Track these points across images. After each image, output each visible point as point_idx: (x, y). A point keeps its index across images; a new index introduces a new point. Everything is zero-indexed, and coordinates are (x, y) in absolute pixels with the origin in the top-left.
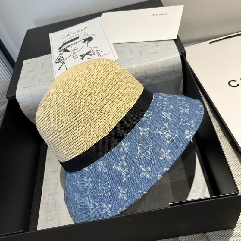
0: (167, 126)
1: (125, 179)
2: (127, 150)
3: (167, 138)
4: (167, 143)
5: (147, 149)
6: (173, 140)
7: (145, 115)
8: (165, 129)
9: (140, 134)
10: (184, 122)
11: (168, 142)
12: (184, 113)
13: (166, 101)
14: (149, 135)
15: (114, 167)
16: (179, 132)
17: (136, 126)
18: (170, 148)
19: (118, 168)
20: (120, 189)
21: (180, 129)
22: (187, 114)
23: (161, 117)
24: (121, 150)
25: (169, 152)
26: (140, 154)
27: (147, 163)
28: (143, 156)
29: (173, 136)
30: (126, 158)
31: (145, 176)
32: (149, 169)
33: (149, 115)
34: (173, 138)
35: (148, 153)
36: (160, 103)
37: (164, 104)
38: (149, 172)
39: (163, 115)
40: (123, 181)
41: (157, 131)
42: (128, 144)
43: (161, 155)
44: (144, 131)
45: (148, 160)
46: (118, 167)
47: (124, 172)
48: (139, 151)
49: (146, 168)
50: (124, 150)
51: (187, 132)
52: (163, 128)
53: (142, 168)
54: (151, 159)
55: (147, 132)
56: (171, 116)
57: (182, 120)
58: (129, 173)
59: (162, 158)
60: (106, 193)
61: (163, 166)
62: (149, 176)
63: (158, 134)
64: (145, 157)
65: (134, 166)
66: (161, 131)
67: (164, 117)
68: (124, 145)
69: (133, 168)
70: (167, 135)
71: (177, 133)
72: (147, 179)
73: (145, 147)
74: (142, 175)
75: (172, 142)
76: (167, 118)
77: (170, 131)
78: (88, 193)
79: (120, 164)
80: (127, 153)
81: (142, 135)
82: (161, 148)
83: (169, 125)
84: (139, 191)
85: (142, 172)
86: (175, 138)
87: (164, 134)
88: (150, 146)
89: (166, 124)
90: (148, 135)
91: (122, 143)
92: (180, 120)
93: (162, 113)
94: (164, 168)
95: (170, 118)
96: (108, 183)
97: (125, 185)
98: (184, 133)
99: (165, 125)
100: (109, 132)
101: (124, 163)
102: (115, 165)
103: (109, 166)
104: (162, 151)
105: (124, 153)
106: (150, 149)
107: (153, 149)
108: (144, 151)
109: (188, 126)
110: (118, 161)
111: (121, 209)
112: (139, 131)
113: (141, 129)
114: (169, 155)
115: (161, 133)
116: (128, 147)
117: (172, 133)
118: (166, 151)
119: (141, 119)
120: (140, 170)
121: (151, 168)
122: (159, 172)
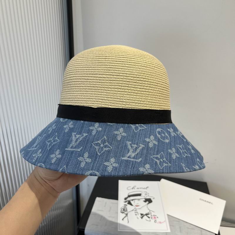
0: (141, 148)
1: (69, 149)
2: (94, 133)
3: (128, 155)
4: (123, 158)
5: (106, 146)
6: (130, 161)
7: (137, 125)
8: (136, 148)
9: (116, 132)
10: (157, 158)
11: (125, 158)
12: (171, 154)
13: (169, 135)
14: (120, 140)
15: (73, 134)
16: (141, 160)
17: (120, 125)
18: (121, 163)
19: (74, 137)
20: (58, 152)
21: (146, 159)
22: (170, 157)
23: (145, 137)
24: (91, 128)
25: (116, 165)
26: (97, 144)
27: (93, 156)
28: (97, 147)
29: (134, 158)
30: (86, 136)
31: (81, 162)
32: (89, 160)
33: (140, 128)
34: (132, 160)
35: (102, 150)
36: (161, 131)
37: (164, 134)
38: (86, 162)
39: (149, 138)
40: (66, 149)
41: (129, 143)
42: (100, 129)
43: (108, 161)
44: (121, 133)
45: (97, 154)
47: (73, 144)
48: (99, 142)
49: (88, 157)
50: (93, 130)
51: (147, 166)
52: (135, 146)
53: (86, 155)
54: (99, 156)
55: (122, 136)
56: (155, 144)
57: (159, 156)
58: (75, 148)
59: (106, 164)
60: (50, 145)
61: (99, 170)
62: (83, 165)
63: (126, 146)
64: (97, 150)
65: (83, 147)
66: (131, 147)
67: (147, 140)
68: (96, 127)
69: (82, 148)
70: (131, 154)
71: (140, 160)
72: (79, 165)
73: (107, 143)
74: (80, 159)
75: (127, 161)
76: (149, 142)
77: (138, 153)
78: (44, 135)
79: (78, 136)
80: (91, 134)
81: (116, 134)
82: (115, 157)
83: (143, 148)
84: (65, 166)
85: (83, 156)
86: (133, 161)
87: (131, 150)
88: (110, 147)
89: (142, 146)
90: (119, 139)
91: (97, 124)
92: (157, 154)
93: (150, 136)
94: (98, 172)
95: (151, 145)
96: (58, 140)
97: (63, 153)
98: (145, 165)
100: (97, 107)
101: (81, 139)
102: (75, 133)
103: (71, 130)
104: (113, 160)
105: (89, 132)
106: (107, 149)
107: (109, 152)
108: (102, 146)
109: (156, 163)
110: (80, 133)
111: (43, 164)
112: (117, 129)
113: (121, 130)
114: (113, 167)
115: (129, 147)
116: (97, 131)
117: (137, 156)
118: (115, 162)
119: (131, 124)
120: (83, 154)
121: (91, 162)
122: (92, 170)
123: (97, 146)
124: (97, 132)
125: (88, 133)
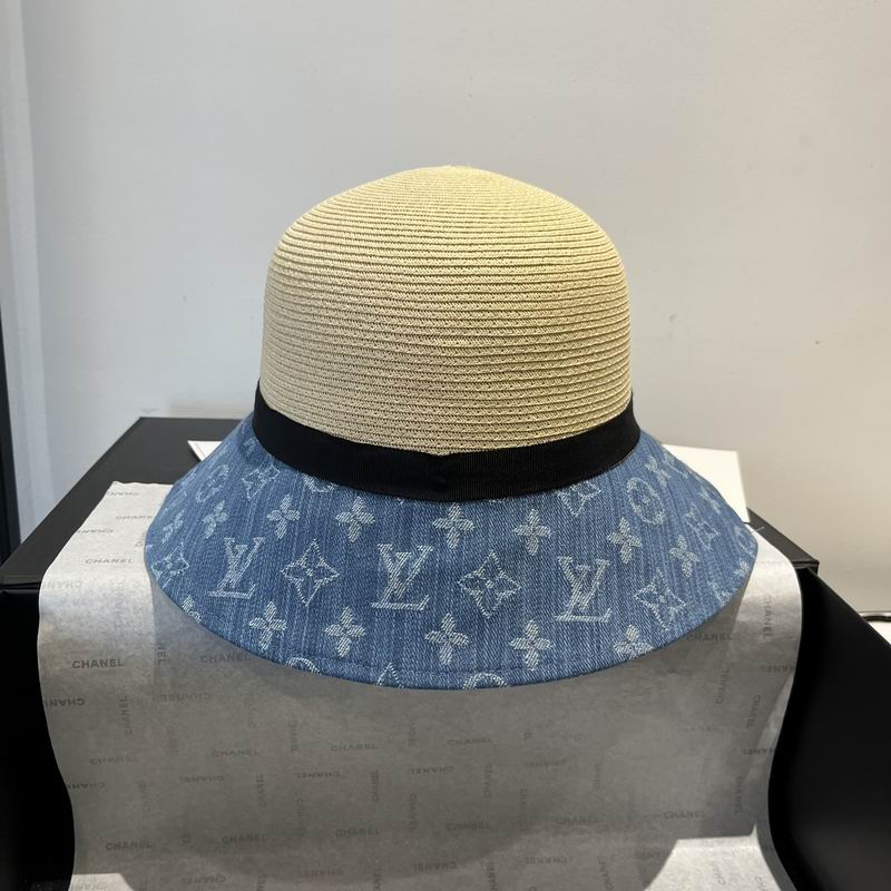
0: (600, 571)
1: (384, 604)
2: (452, 542)
3: (573, 605)
4: (560, 618)
5: (501, 586)
6: (582, 623)
7: (574, 488)
9: (519, 530)
10: (650, 597)
11: (567, 617)
12: (678, 563)
13: (658, 488)
14: (538, 555)
15: (384, 549)
16: (612, 615)
17: (527, 500)
18: (558, 636)
19: (389, 564)
20: (347, 616)
21: (623, 609)
22: (680, 574)
23: (607, 529)
24: (438, 523)
25: (546, 644)
26: (473, 583)
27: (470, 622)
28: (476, 594)
29: (590, 612)
30: (431, 555)
31: (437, 647)
32: (462, 639)
33: (585, 498)
34: (588, 620)
35: (494, 599)
36: (638, 484)
37: (648, 494)
38: (456, 647)
39: (618, 531)
40: (374, 605)
41: (566, 561)
42: (469, 525)
43: (520, 635)
44: (534, 530)
45: (481, 617)
46: (394, 559)
47: (394, 586)
48: (477, 573)
49: (457, 630)
50: (446, 531)
51: (632, 632)
52: (585, 568)
53: (448, 623)
54: (490, 622)
55: (540, 538)
56: (636, 549)
57: (652, 587)
58: (405, 600)
59: (516, 643)
60: (306, 588)
61: (500, 668)
62: (446, 657)
63: (559, 573)
64: (479, 603)
65: (432, 596)
66: (575, 573)
67: (614, 538)
68: (456, 519)
69: (427, 598)
70: (579, 598)
71: (607, 615)
72: (437, 659)
73: (502, 575)
74: (433, 637)
75: (574, 626)
76: (619, 547)
77: (596, 593)
78: (258, 541)
79: (403, 557)
80: (443, 547)
81: (523, 537)
82: (536, 616)
83: (607, 573)
84: (390, 667)
85: (438, 628)
86: (590, 624)
87: (577, 586)
88: (515, 586)
89: (603, 563)
90: (533, 552)
91: (455, 511)
92: (647, 583)
93: (618, 521)
94: (500, 674)
95: (626, 555)
96: (332, 570)
97: (367, 617)
98: (624, 629)
99: (598, 561)
100: (447, 453)
101: (417, 565)
102: (389, 546)
103: (371, 535)
104: (531, 628)
105: (437, 537)
106: (507, 594)
107: (515, 602)
108: (489, 585)
109: (652, 616)
110: (406, 545)
111: (308, 662)
112: (522, 519)
113: (533, 516)
114: (539, 652)
115: (570, 576)
116: (461, 532)
117: (596, 605)
118: (540, 635)
119: (557, 489)
120: (438, 619)
121: (470, 644)
122: (480, 670)
123: (473, 587)
124: (461, 538)
125: (432, 542)
